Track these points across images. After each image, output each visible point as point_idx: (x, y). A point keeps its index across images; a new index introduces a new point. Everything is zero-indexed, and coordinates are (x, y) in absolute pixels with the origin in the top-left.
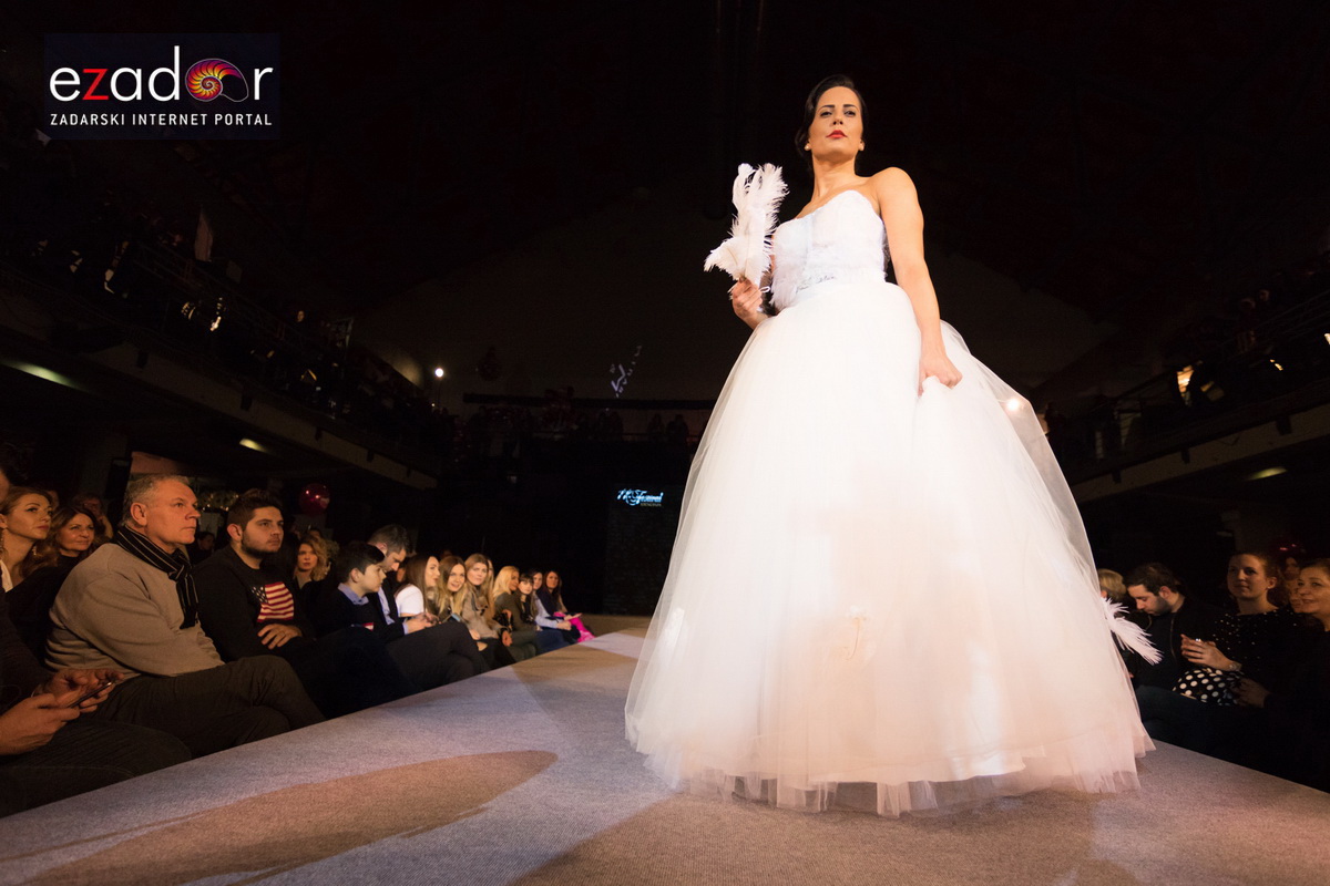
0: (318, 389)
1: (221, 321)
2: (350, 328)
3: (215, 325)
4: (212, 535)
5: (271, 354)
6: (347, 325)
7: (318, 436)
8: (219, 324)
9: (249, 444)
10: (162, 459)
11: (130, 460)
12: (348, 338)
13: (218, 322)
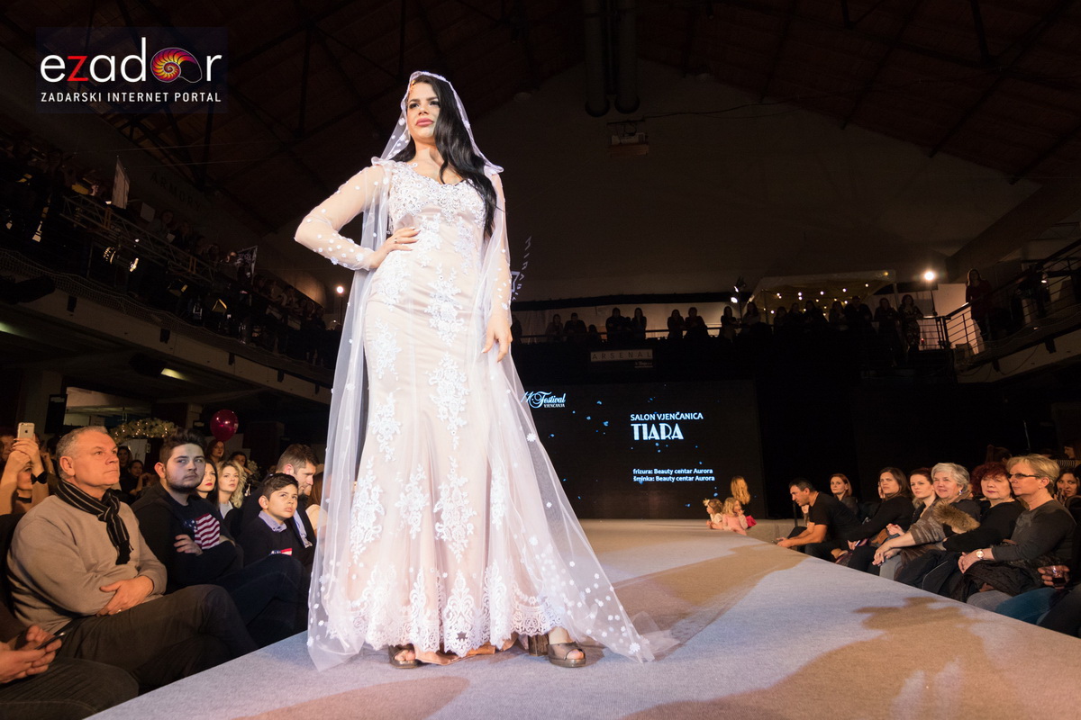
0: (229, 316)
1: (139, 262)
2: (255, 256)
3: (134, 267)
4: (141, 462)
5: (184, 288)
6: (252, 254)
7: (231, 361)
8: (137, 265)
9: (169, 373)
10: (93, 392)
11: (65, 397)
12: (253, 265)
13: (136, 262)
